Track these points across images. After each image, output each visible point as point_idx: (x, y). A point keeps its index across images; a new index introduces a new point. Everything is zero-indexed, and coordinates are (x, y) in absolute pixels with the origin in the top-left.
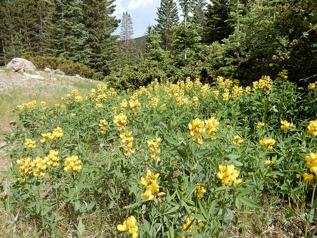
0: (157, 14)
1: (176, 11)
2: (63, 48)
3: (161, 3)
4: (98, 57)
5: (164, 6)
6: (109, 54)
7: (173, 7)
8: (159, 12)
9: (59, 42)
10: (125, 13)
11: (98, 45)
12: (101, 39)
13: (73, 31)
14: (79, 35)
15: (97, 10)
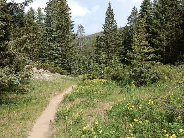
0: (103, 28)
1: (116, 26)
2: (47, 57)
3: (106, 21)
4: (64, 61)
5: (108, 23)
6: (71, 59)
7: (114, 24)
8: (104, 27)
9: (45, 54)
10: (80, 25)
11: (65, 53)
12: (66, 50)
13: (53, 48)
14: (55, 50)
15: (65, 33)
